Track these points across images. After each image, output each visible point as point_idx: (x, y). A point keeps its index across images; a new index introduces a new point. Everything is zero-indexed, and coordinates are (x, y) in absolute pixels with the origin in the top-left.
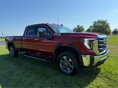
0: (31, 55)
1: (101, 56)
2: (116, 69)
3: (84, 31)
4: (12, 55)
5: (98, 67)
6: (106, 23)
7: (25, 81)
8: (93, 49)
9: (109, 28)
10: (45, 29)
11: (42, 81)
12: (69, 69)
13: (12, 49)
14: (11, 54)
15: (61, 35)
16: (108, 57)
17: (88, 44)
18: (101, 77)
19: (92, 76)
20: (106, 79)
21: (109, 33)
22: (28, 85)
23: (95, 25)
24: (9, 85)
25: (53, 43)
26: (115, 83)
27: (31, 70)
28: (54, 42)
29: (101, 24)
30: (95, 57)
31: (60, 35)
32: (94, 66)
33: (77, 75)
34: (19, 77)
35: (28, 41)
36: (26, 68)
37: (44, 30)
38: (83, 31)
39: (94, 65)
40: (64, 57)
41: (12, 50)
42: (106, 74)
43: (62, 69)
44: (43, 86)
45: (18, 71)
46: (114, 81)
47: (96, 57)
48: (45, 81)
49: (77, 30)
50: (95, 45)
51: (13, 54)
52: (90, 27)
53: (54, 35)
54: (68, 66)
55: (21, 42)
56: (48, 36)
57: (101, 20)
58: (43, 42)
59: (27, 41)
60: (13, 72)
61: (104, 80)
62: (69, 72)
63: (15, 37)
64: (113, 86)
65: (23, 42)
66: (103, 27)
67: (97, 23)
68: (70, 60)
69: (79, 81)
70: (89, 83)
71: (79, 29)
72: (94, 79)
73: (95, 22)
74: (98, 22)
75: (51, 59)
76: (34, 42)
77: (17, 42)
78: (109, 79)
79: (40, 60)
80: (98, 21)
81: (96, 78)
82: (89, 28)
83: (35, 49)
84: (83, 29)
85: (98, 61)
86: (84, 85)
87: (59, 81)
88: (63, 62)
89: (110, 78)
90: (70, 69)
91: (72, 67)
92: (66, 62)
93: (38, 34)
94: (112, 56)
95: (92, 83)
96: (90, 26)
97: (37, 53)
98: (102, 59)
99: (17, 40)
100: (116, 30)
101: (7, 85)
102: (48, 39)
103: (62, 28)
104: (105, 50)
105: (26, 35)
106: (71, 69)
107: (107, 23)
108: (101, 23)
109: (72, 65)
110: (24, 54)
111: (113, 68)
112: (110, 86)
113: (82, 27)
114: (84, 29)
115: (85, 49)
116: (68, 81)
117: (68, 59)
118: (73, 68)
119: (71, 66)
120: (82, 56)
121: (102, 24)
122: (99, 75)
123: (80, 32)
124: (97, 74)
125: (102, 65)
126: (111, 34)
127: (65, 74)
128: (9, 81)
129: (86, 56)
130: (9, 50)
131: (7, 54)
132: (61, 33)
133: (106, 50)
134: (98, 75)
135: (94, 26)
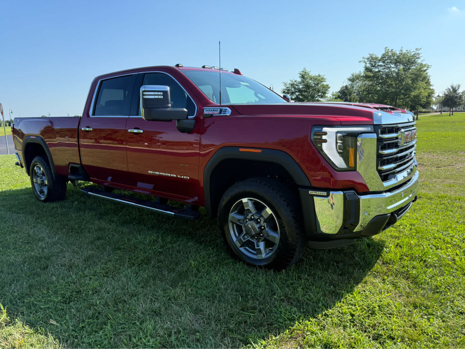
0: (116, 192)
1: (388, 194)
2: (444, 246)
3: (329, 95)
4: (42, 192)
5: (376, 237)
6: (413, 63)
7: (96, 292)
8: (354, 169)
9: (428, 83)
10: (168, 88)
11: (160, 292)
12: (262, 245)
13: (40, 169)
14: (37, 188)
15: (232, 113)
16: (416, 198)
17: (338, 148)
18: (383, 276)
19: (351, 270)
20: (403, 283)
21: (427, 105)
22: (106, 304)
23: (370, 71)
24: (35, 305)
25: (202, 146)
26: (437, 295)
27: (119, 249)
28: (204, 142)
29: (396, 66)
30: (362, 198)
31: (229, 112)
32: (359, 236)
33: (293, 268)
34: (74, 277)
35: (105, 138)
36: (98, 243)
37: (165, 93)
38: (322, 97)
39: (357, 229)
40: (245, 200)
41: (39, 172)
42: (406, 263)
43: (238, 245)
44: (163, 309)
45: (67, 254)
46: (431, 290)
47: (369, 200)
48: (172, 292)
49: (300, 91)
50: (365, 154)
51: (45, 190)
52: (352, 80)
53: (206, 112)
54: (258, 236)
55: (74, 141)
56: (180, 118)
57: (398, 53)
58: (164, 143)
59: (101, 138)
60: (48, 258)
61: (394, 285)
62: (264, 256)
63: (52, 120)
64: (427, 308)
65: (83, 142)
66: (403, 80)
67: (381, 63)
68: (269, 211)
69: (300, 289)
70: (338, 296)
71: (308, 86)
72: (357, 284)
73: (373, 60)
74: (383, 59)
75: (195, 207)
76: (127, 142)
77: (58, 140)
78: (415, 281)
79: (152, 213)
80: (384, 56)
81: (367, 278)
82: (348, 83)
83: (132, 169)
84: (323, 86)
85: (374, 214)
86: (320, 305)
87: (226, 289)
88: (241, 217)
89: (418, 280)
90: (266, 246)
91: (276, 236)
92: (251, 219)
93: (142, 110)
94: (431, 194)
95: (349, 297)
96: (349, 76)
97: (140, 184)
98: (392, 207)
99: (62, 133)
100: (455, 90)
101: (29, 308)
102: (183, 130)
103: (239, 86)
104: (405, 174)
105: (94, 114)
106: (269, 244)
107: (419, 61)
108: (397, 62)
109: (275, 229)
110: (90, 189)
111: (433, 242)
112: (415, 307)
113: (319, 80)
114: (327, 87)
115: (323, 169)
116: (260, 291)
117: (259, 208)
118: (277, 241)
119: (272, 233)
120: (313, 196)
121: (402, 67)
122: (378, 266)
123: (313, 99)
124: (370, 264)
125: (391, 228)
126: (435, 107)
127: (248, 265)
128: (34, 291)
129: (328, 196)
130: (31, 172)
131: (21, 190)
132: (231, 107)
133: (409, 174)
134: (374, 269)
135: (367, 77)
